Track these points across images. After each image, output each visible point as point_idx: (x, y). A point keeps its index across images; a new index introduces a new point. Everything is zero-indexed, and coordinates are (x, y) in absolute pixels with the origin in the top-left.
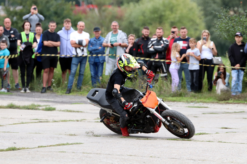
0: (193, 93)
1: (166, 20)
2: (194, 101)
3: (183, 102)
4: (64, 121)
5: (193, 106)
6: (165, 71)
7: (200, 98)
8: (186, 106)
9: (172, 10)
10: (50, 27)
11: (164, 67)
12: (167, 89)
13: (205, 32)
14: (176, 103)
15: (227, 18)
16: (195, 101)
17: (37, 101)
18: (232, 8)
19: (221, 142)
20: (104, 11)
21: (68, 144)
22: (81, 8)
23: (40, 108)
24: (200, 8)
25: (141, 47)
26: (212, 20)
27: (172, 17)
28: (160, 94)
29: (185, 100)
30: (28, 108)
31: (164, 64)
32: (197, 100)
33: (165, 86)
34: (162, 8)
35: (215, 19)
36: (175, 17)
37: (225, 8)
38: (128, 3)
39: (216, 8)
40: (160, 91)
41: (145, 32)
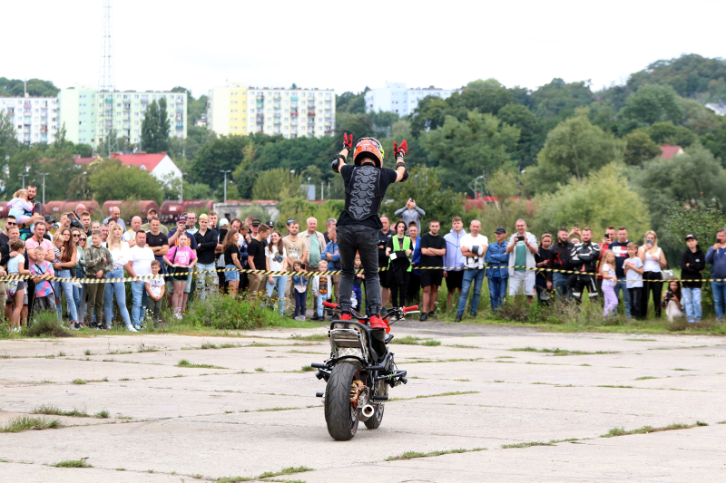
0: (634, 320)
1: (596, 217)
2: (636, 332)
3: (621, 333)
4: (454, 360)
5: (634, 338)
6: (595, 289)
7: (645, 327)
8: (624, 338)
9: (602, 203)
10: (431, 228)
11: (593, 283)
12: (598, 314)
13: (650, 233)
14: (610, 334)
15: (681, 214)
16: (638, 331)
17: (415, 332)
18: (688, 201)
19: (675, 389)
20: (507, 205)
21: (458, 393)
22: (475, 201)
23: (419, 342)
24: (643, 199)
25: (558, 256)
26: (661, 216)
27: (604, 213)
28: (588, 322)
29: (623, 331)
31: (594, 279)
32: (640, 330)
33: (595, 310)
34: (588, 200)
35: (665, 216)
36: (608, 213)
37: (679, 200)
38: (541, 194)
39: (666, 200)
40: (588, 318)
41: (561, 234)
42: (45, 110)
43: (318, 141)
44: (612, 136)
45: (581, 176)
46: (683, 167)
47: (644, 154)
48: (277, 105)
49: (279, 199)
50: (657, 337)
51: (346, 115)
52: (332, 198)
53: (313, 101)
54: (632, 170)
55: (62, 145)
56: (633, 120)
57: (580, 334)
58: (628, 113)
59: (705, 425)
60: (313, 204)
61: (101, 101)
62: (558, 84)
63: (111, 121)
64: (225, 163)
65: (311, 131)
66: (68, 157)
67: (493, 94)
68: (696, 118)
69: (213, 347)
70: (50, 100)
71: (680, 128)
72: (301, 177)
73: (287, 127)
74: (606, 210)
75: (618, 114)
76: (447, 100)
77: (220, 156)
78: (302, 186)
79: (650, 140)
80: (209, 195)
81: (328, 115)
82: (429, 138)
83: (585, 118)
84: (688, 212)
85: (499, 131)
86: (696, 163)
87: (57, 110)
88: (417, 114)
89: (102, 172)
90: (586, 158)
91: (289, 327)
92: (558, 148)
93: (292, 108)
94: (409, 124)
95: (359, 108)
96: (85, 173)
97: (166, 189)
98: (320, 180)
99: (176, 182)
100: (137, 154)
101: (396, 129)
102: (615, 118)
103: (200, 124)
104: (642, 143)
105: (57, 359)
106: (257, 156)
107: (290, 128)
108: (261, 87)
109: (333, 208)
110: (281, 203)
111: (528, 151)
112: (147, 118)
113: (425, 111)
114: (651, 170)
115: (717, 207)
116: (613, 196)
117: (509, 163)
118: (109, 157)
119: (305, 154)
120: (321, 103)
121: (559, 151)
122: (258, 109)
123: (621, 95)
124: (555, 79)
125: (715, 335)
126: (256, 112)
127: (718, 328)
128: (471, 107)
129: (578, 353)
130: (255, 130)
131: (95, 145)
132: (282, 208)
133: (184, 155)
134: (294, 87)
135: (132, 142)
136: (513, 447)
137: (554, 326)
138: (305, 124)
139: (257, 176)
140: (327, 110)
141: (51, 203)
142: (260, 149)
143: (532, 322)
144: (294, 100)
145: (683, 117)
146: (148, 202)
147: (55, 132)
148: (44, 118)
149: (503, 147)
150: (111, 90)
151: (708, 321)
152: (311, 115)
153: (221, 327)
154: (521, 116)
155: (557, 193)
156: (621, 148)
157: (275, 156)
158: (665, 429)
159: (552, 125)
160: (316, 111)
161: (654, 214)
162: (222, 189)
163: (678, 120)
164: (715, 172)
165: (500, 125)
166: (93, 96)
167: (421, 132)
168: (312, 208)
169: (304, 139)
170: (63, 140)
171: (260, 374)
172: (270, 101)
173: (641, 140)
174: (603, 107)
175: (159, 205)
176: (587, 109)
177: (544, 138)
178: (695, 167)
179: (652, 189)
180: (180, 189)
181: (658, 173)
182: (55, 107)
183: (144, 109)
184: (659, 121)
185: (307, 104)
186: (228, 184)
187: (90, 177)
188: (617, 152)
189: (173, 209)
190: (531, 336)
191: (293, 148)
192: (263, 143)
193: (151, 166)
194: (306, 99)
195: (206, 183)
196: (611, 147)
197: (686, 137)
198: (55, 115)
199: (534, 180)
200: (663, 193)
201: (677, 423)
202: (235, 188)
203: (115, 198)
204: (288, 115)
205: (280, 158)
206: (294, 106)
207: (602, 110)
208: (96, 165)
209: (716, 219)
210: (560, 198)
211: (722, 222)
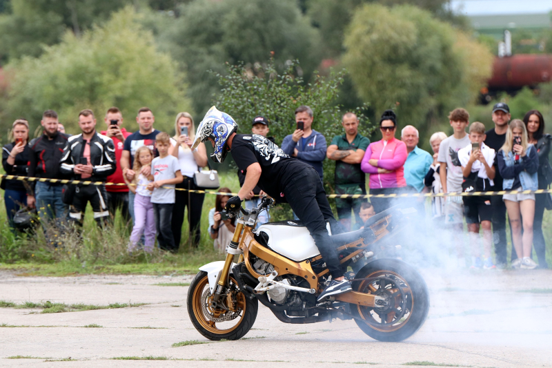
0: (168, 254)
1: (105, 93)
2: (171, 272)
3: (148, 274)
5: (168, 282)
6: (103, 205)
7: (185, 265)
8: (154, 283)
9: (116, 71)
11: (101, 197)
12: (110, 246)
13: (183, 116)
14: (131, 276)
15: (239, 85)
16: (174, 271)
18: (249, 65)
19: (232, 360)
24: (176, 64)
25: (41, 156)
26: (207, 91)
27: (118, 87)
28: (97, 258)
29: (152, 271)
31: (102, 191)
32: (177, 269)
33: (107, 239)
34: (92, 66)
35: (213, 89)
36: (123, 88)
37: (236, 63)
38: (19, 57)
39: (214, 64)
40: (96, 252)
41: (47, 122)
45: (81, 29)
46: (240, 12)
54: (159, 17)
57: (84, 278)
74: (120, 83)
84: (250, 82)
114: (191, 19)
115: (295, 74)
116: (131, 60)
129: (81, 307)
137: (42, 266)
143: (6, 262)
155: (44, 57)
161: (197, 87)
164: (290, 19)
178: (259, 11)
179: (194, 47)
190: (7, 283)
199: (9, 38)
200: (210, 53)
209: (294, 92)
210: (48, 65)
211: (302, 96)
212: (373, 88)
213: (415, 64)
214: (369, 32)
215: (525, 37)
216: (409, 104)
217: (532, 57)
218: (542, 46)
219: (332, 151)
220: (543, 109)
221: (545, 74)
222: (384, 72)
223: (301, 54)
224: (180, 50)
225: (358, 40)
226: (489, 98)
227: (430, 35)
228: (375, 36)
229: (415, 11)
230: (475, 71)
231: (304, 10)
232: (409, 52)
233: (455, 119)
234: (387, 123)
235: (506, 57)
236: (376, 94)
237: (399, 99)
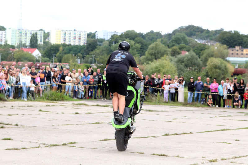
0: (172, 102)
1: (161, 71)
2: (173, 105)
5: (172, 107)
6: (161, 92)
7: (175, 104)
8: (169, 107)
14: (165, 106)
17: (108, 103)
18: (189, 67)
19: (184, 123)
23: (110, 106)
24: (175, 66)
25: (151, 82)
26: (181, 72)
27: (164, 70)
28: (159, 102)
29: (169, 105)
30: (104, 106)
33: (161, 99)
34: (159, 67)
37: (186, 67)
39: (182, 67)
41: (152, 76)
42: (2, 34)
43: (81, 46)
44: (167, 48)
45: (158, 59)
46: (188, 58)
47: (177, 53)
48: (70, 35)
49: (69, 63)
50: (179, 107)
51: (90, 39)
52: (85, 63)
53: (80, 35)
54: (172, 58)
55: (6, 45)
56: (174, 43)
57: (157, 106)
58: (172, 41)
59: (193, 133)
60: (79, 65)
61: (18, 32)
62: (152, 32)
63: (21, 38)
64: (54, 52)
65: (79, 43)
66: (8, 49)
67: (133, 34)
68: (192, 43)
69: (49, 106)
70: (3, 32)
71: (187, 46)
72: (76, 57)
73: (72, 42)
75: (169, 41)
76: (120, 36)
77: (52, 50)
78: (76, 59)
79: (178, 49)
80: (49, 61)
81: (84, 39)
82: (114, 46)
83: (160, 42)
84: (189, 71)
85: (134, 45)
86: (192, 56)
87: (5, 35)
88: (111, 39)
89: (18, 53)
90: (160, 54)
91: (71, 101)
92: (151, 51)
93: (74, 36)
94: (108, 42)
95: (94, 37)
96: (13, 53)
97: (36, 59)
98: (81, 58)
99: (39, 57)
100: (28, 48)
101: (104, 44)
102: (168, 42)
103: (47, 40)
104: (176, 50)
105: (3, 108)
106: (63, 50)
107: (73, 42)
108: (65, 30)
109: (85, 66)
110: (70, 64)
111: (143, 51)
112: (32, 38)
113: (113, 39)
114: (178, 58)
115: (197, 70)
116: (166, 66)
117: (137, 55)
118: (20, 49)
119: (77, 50)
120: (83, 35)
121: (152, 52)
122: (64, 36)
123: (170, 36)
124: (151, 31)
125: (196, 107)
126: (63, 37)
127: (197, 105)
128: (126, 38)
129: (156, 111)
130: (63, 42)
131: (16, 45)
132: (70, 66)
133: (42, 49)
134: (75, 30)
135: (27, 45)
136: (137, 138)
137: (149, 103)
138: (78, 41)
139: (63, 56)
140: (84, 37)
141: (3, 62)
142: (64, 48)
144: (75, 34)
145: (188, 43)
146: (31, 63)
147: (4, 41)
148: (1, 37)
149: (135, 50)
150: (21, 29)
151: (194, 103)
152: (80, 39)
153: (52, 100)
154: (141, 41)
156: (170, 51)
157: (68, 50)
158: (181, 134)
159: (150, 44)
160: (81, 38)
161: (179, 71)
162: (53, 60)
163: (187, 44)
164: (197, 59)
165: (135, 44)
166: (16, 31)
167: (112, 45)
168: (79, 66)
169: (77, 45)
170: (7, 44)
171: (63, 114)
172: (67, 34)
173: (176, 49)
174: (165, 39)
175: (34, 63)
176: (160, 40)
177: (148, 48)
178: (191, 58)
179: (179, 64)
180: (40, 59)
181: (180, 59)
182: (5, 34)
183: (31, 35)
184: (181, 44)
185: (79, 35)
186: (55, 58)
187: (14, 55)
188: (169, 52)
189: (38, 65)
191: (74, 48)
192: (65, 46)
193: (32, 52)
194: (78, 34)
195: (48, 58)
196: (167, 51)
197: (189, 49)
198: (5, 36)
199: (145, 60)
200: (182, 65)
201: (184, 132)
202: (56, 59)
203: (21, 61)
204: (73, 38)
205: (70, 51)
206: (75, 36)
207: (165, 40)
208: (16, 51)
209: (198, 73)
210: (151, 66)
211: (199, 74)
212: (212, 73)
213: (220, 69)
214: (211, 63)
215: (240, 65)
216: (218, 76)
217: (242, 69)
218: (243, 67)
219: (205, 85)
220: (243, 79)
221: (244, 72)
222: (214, 70)
223: (198, 65)
224: (176, 64)
225: (209, 64)
226: (233, 76)
227: (223, 64)
228: (213, 63)
229: (220, 59)
230: (231, 71)
231: (200, 58)
232: (219, 66)
233: (227, 79)
234: (215, 80)
235: (237, 68)
236: (212, 74)
237: (216, 75)
